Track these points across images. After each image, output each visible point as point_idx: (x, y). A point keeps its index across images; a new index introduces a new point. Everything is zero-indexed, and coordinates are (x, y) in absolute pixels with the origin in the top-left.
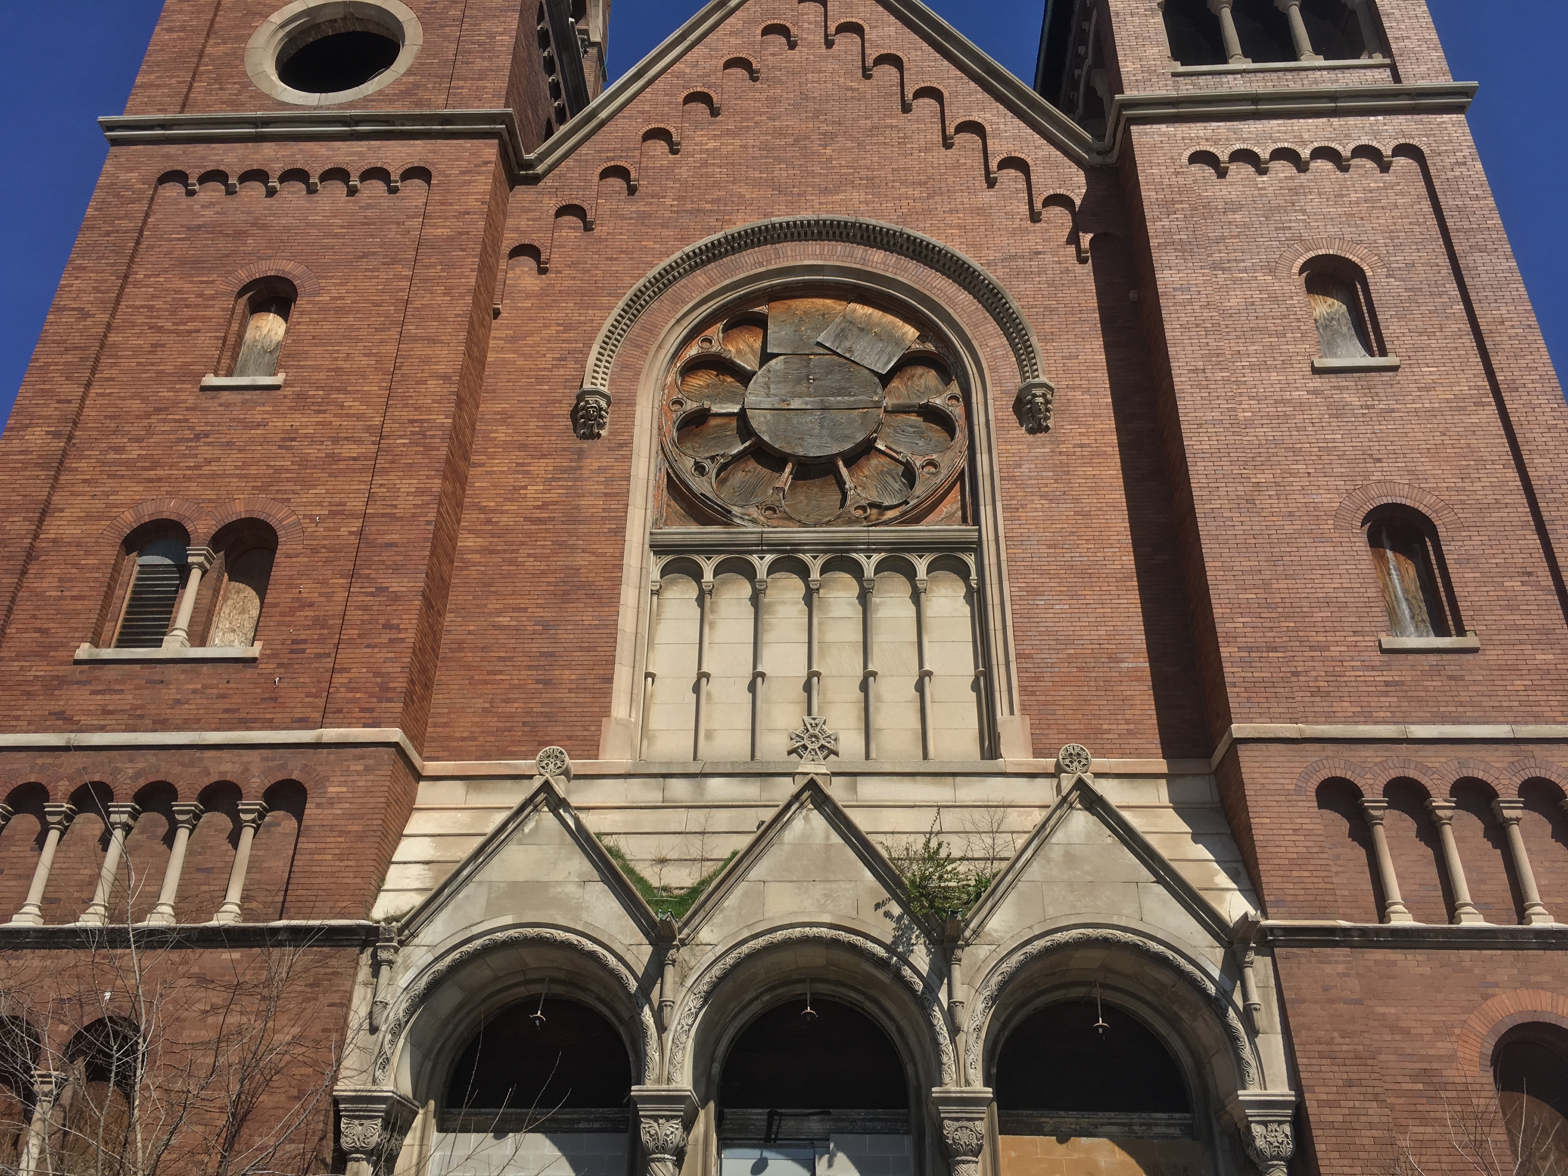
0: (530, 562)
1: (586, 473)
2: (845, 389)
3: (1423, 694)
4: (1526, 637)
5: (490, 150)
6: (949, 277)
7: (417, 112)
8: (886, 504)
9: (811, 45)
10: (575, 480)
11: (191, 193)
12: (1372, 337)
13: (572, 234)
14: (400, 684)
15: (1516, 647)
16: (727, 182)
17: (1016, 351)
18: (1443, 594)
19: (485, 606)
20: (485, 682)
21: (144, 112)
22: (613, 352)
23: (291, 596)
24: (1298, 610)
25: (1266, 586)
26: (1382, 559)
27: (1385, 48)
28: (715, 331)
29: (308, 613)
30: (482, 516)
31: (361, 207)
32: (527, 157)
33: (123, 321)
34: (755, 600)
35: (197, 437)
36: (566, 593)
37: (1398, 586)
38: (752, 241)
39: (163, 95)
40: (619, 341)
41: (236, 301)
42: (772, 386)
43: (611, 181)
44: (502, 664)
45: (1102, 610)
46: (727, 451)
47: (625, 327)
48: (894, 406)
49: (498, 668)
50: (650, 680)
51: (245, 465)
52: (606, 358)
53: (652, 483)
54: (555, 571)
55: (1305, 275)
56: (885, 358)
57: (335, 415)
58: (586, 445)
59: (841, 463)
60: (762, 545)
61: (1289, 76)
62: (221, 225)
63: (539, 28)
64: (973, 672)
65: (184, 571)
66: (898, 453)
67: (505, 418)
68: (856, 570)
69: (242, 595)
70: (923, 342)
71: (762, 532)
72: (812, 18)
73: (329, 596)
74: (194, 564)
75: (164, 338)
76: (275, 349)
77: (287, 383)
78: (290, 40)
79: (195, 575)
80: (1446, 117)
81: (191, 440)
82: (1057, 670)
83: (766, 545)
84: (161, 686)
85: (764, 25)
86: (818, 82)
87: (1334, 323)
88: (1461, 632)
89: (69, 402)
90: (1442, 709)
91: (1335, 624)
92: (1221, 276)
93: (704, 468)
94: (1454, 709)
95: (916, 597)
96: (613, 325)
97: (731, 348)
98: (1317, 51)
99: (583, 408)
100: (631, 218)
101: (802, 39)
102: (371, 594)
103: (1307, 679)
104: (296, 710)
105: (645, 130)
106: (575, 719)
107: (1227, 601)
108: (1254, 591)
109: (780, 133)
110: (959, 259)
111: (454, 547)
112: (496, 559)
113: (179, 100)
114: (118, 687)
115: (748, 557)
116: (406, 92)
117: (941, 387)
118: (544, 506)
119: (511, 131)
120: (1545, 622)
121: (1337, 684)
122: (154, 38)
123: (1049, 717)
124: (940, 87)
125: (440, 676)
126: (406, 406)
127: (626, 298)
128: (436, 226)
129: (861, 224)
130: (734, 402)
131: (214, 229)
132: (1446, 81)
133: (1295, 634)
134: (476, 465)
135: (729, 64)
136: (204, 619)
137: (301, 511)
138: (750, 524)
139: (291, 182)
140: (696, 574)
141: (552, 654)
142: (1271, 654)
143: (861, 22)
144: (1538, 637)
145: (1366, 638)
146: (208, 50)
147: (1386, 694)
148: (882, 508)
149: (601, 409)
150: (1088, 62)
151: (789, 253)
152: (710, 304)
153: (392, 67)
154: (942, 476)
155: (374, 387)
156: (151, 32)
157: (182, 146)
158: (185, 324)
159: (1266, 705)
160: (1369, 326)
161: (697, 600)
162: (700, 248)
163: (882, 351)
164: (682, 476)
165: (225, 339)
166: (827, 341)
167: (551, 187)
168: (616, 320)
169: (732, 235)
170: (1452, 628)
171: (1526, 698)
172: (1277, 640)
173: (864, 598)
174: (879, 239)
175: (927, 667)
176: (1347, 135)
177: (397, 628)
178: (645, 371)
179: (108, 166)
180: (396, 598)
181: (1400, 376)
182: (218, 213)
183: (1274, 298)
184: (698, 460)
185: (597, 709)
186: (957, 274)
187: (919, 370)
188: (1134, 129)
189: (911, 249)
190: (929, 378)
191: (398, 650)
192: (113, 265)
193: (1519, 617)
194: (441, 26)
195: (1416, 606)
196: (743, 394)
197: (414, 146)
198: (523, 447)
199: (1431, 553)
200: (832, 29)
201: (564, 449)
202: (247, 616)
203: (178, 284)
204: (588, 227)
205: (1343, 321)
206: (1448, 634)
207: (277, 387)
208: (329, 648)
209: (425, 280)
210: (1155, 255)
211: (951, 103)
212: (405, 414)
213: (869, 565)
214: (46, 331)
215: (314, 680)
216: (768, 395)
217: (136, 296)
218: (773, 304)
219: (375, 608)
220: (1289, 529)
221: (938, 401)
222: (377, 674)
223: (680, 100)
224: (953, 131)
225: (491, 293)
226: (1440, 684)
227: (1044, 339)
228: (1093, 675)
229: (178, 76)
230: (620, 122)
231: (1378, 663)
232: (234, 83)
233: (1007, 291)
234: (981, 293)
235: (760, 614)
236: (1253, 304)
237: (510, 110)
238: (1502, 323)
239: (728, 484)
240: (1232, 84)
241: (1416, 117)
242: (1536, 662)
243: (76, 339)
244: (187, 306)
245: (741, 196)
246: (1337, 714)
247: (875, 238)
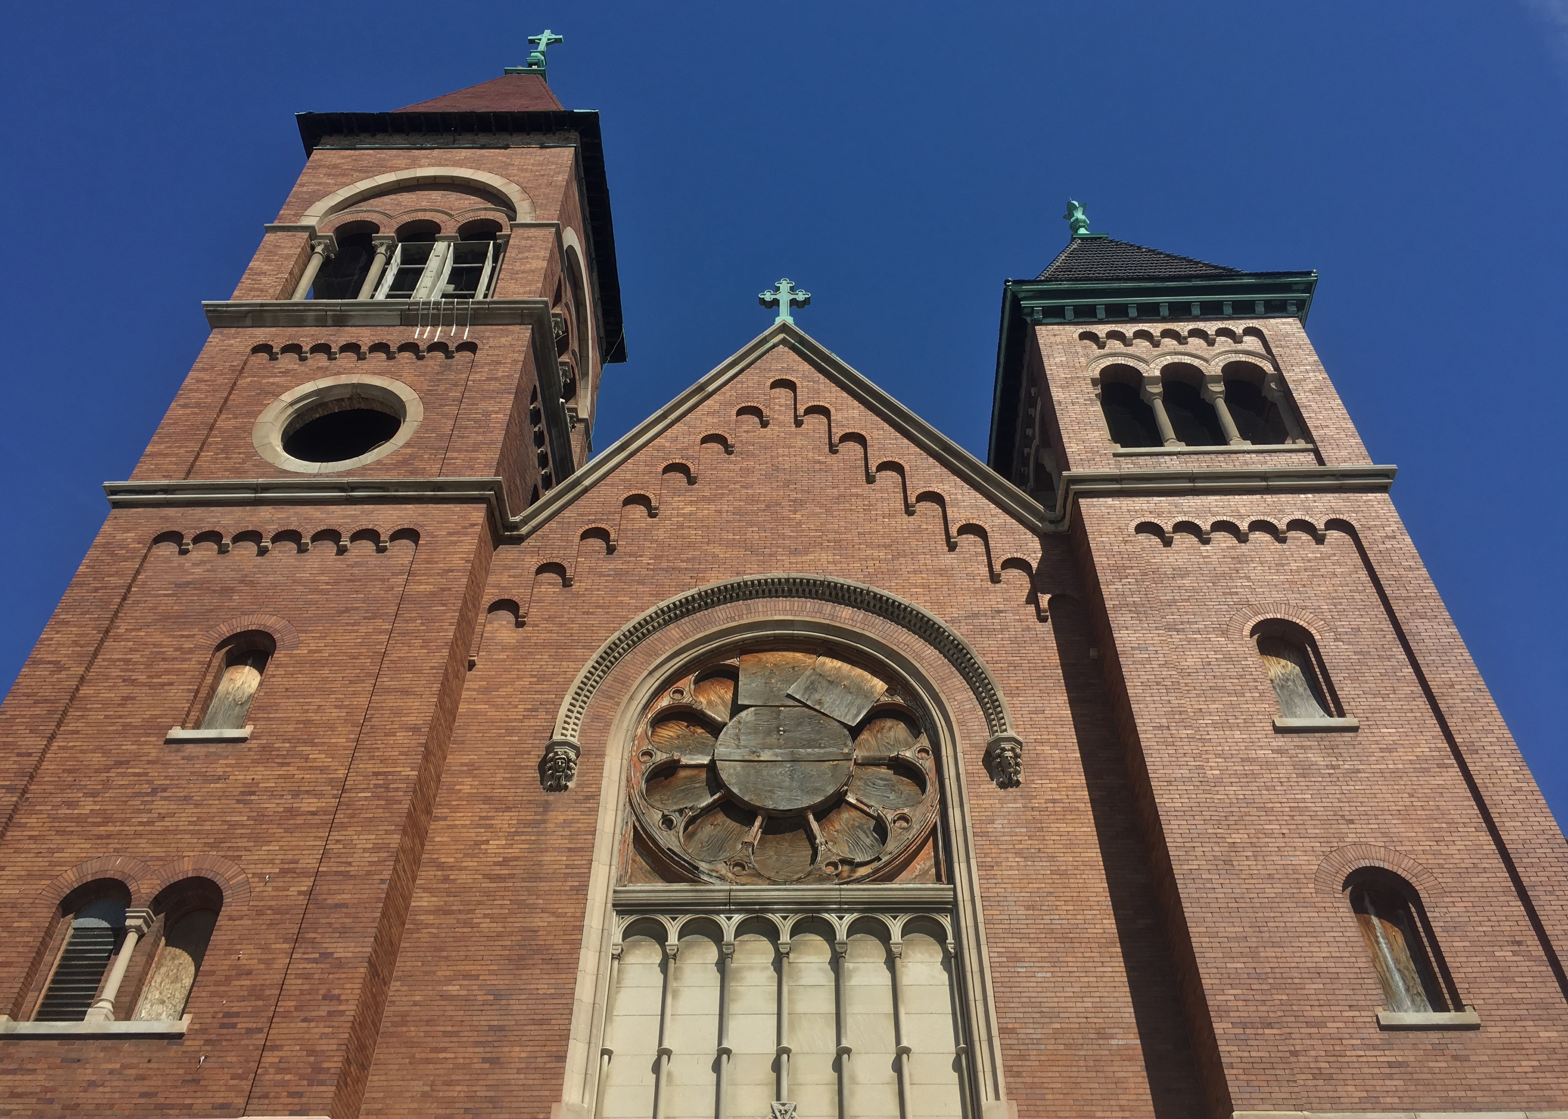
0: (486, 925)
1: (550, 826)
2: (816, 741)
3: (1429, 1076)
4: (1525, 1012)
5: (477, 514)
6: (915, 633)
7: (412, 479)
8: (858, 860)
9: (781, 424)
10: (539, 834)
11: (184, 552)
12: (1329, 698)
13: (551, 589)
14: (334, 1064)
15: (1518, 1023)
16: (702, 542)
17: (983, 705)
18: (1435, 965)
19: (434, 973)
20: (428, 1061)
21: (148, 478)
22: (585, 703)
23: (228, 962)
24: (1289, 981)
25: (1254, 954)
26: (1367, 926)
27: (1307, 435)
28: (687, 683)
29: (244, 983)
30: (439, 873)
31: (348, 566)
32: (512, 519)
33: (97, 673)
34: (722, 965)
35: (154, 791)
36: (521, 958)
37: (1388, 955)
38: (725, 597)
39: (171, 463)
40: (591, 692)
41: (213, 655)
42: (742, 737)
43: (591, 541)
44: (447, 1039)
45: (1086, 979)
46: (696, 804)
47: (598, 679)
48: (864, 758)
49: (442, 1045)
50: (606, 1057)
51: (200, 820)
52: (578, 709)
53: (618, 837)
54: (511, 934)
55: (1256, 637)
56: (854, 711)
57: (299, 768)
58: (552, 797)
59: (811, 817)
60: (730, 904)
61: (1221, 458)
62: (209, 582)
63: (531, 407)
64: (952, 1048)
65: (119, 934)
66: (869, 806)
67: (472, 769)
68: (828, 933)
69: (176, 962)
70: (892, 695)
71: (730, 890)
72: (783, 401)
73: (268, 963)
74: (131, 927)
75: (136, 691)
76: (247, 701)
77: (253, 736)
78: (298, 416)
79: (131, 939)
80: (1371, 496)
81: (148, 794)
82: (1043, 1047)
83: (735, 904)
84: (76, 1065)
85: (739, 407)
86: (789, 456)
87: (1290, 683)
88: (1459, 1007)
89: (30, 755)
90: (1451, 1094)
91: (1329, 997)
92: (1176, 637)
93: (671, 821)
94: (1463, 1094)
95: (891, 962)
96: (586, 677)
97: (702, 699)
98: (1244, 436)
99: (552, 759)
100: (608, 575)
101: (773, 419)
102: (315, 961)
103: (1307, 1059)
104: (218, 1094)
105: (625, 496)
106: (522, 1105)
107: (1215, 971)
108: (1242, 960)
109: (753, 500)
110: (924, 616)
111: (407, 907)
112: (451, 920)
113: (185, 468)
114: (30, 1066)
115: (716, 918)
116: (404, 462)
117: (910, 739)
118: (505, 862)
119: (499, 497)
120: (1543, 996)
121: (1339, 1065)
122: (169, 413)
123: (1038, 1102)
124: (901, 462)
125: (379, 1054)
126: (372, 758)
127: (600, 651)
128: (420, 583)
129: (829, 583)
130: (702, 753)
131: (202, 586)
132: (1366, 464)
133: (1289, 1008)
134: (438, 819)
135: (706, 440)
136: (133, 989)
137: (252, 869)
138: (718, 881)
139: (284, 543)
140: (661, 936)
141: (502, 1029)
142: (1267, 1031)
143: (827, 405)
144: (1538, 1012)
145: (1363, 1014)
146: (219, 424)
147: (1390, 1076)
148: (854, 865)
149: (570, 760)
150: (1036, 442)
151: (761, 609)
152: (682, 657)
153: (392, 441)
154: (914, 831)
155: (342, 739)
156: (167, 408)
157: (182, 509)
158: (160, 677)
159: (1267, 1089)
160: (1324, 687)
161: (660, 965)
162: (674, 604)
163: (852, 703)
164: (649, 829)
165: (197, 692)
166: (797, 692)
167: (534, 547)
168: (590, 672)
169: (706, 592)
170: (1449, 1002)
171: (1536, 1081)
172: (1271, 1014)
173: (836, 963)
174: (847, 596)
175: (905, 1043)
176: (1280, 511)
177: (338, 999)
178: (616, 722)
179: (107, 527)
180: (340, 964)
181: (1361, 736)
182: (208, 571)
183: (1228, 659)
184: (666, 813)
185: (547, 1093)
186: (923, 630)
187: (889, 723)
188: (1082, 501)
189: (878, 606)
190: (898, 730)
191: (336, 1024)
192: (96, 619)
193: (1515, 990)
194: (441, 405)
195: (1409, 978)
196: (713, 746)
197: (406, 509)
198: (487, 800)
199: (1417, 919)
200: (801, 411)
201: (530, 802)
202: (179, 985)
203: (158, 637)
204: (567, 583)
205: (1298, 682)
206: (1446, 1009)
207: (243, 740)
208: (262, 1023)
209: (403, 634)
210: (1111, 616)
211: (912, 476)
212: (370, 767)
213: (841, 925)
214: (18, 684)
215: (242, 1059)
216: (738, 747)
217: (114, 650)
218: (744, 657)
219: (316, 976)
220: (1270, 892)
221: (908, 754)
222: (311, 1052)
223: (660, 469)
224: (914, 500)
225: (467, 646)
226: (1445, 1065)
227: (1009, 694)
228: (1082, 1053)
229: (187, 447)
230: (602, 488)
231: (1378, 1042)
232: (240, 453)
233: (972, 646)
234: (946, 649)
235: (727, 980)
236: (1209, 664)
237: (500, 478)
238: (1452, 686)
239: (696, 838)
240: (1169, 463)
241: (1343, 495)
242: (1539, 1040)
243: (47, 692)
244: (164, 660)
245: (715, 556)
246: (1342, 1100)
247: (843, 596)
